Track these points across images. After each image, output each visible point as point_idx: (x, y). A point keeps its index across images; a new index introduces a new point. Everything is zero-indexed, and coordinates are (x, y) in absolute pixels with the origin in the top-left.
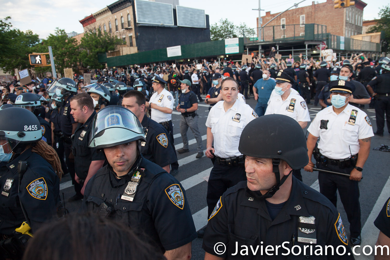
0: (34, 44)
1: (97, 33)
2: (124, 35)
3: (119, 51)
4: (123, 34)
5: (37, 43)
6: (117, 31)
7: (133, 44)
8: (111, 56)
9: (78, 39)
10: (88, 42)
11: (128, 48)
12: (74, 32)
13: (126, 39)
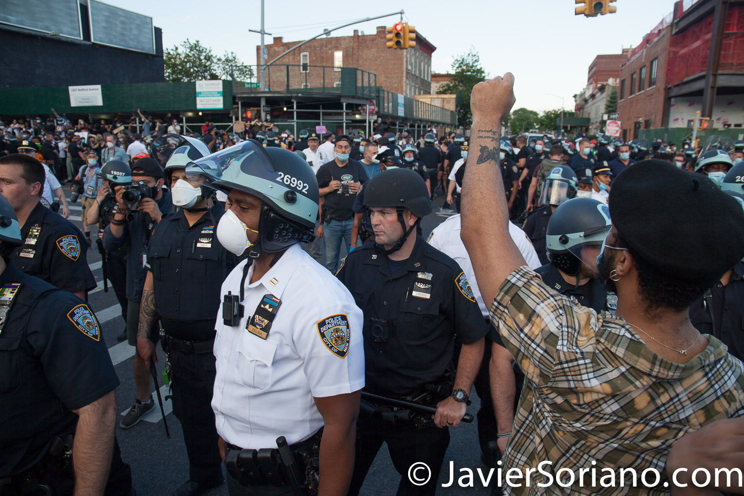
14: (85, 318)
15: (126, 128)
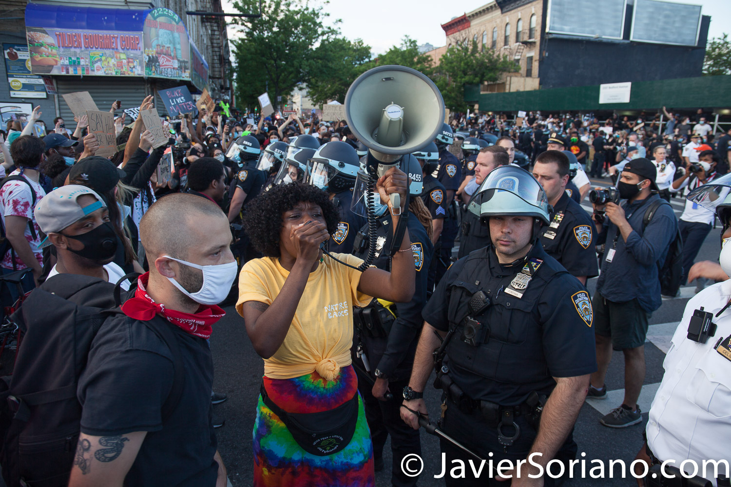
0: (362, 62)
1: (471, 48)
2: (517, 54)
3: (504, 84)
4: (517, 52)
5: (367, 60)
6: (506, 47)
7: (533, 72)
8: (487, 91)
9: (433, 57)
10: (451, 63)
11: (522, 79)
12: (427, 44)
13: (520, 62)
14: (584, 303)
15: (646, 125)
